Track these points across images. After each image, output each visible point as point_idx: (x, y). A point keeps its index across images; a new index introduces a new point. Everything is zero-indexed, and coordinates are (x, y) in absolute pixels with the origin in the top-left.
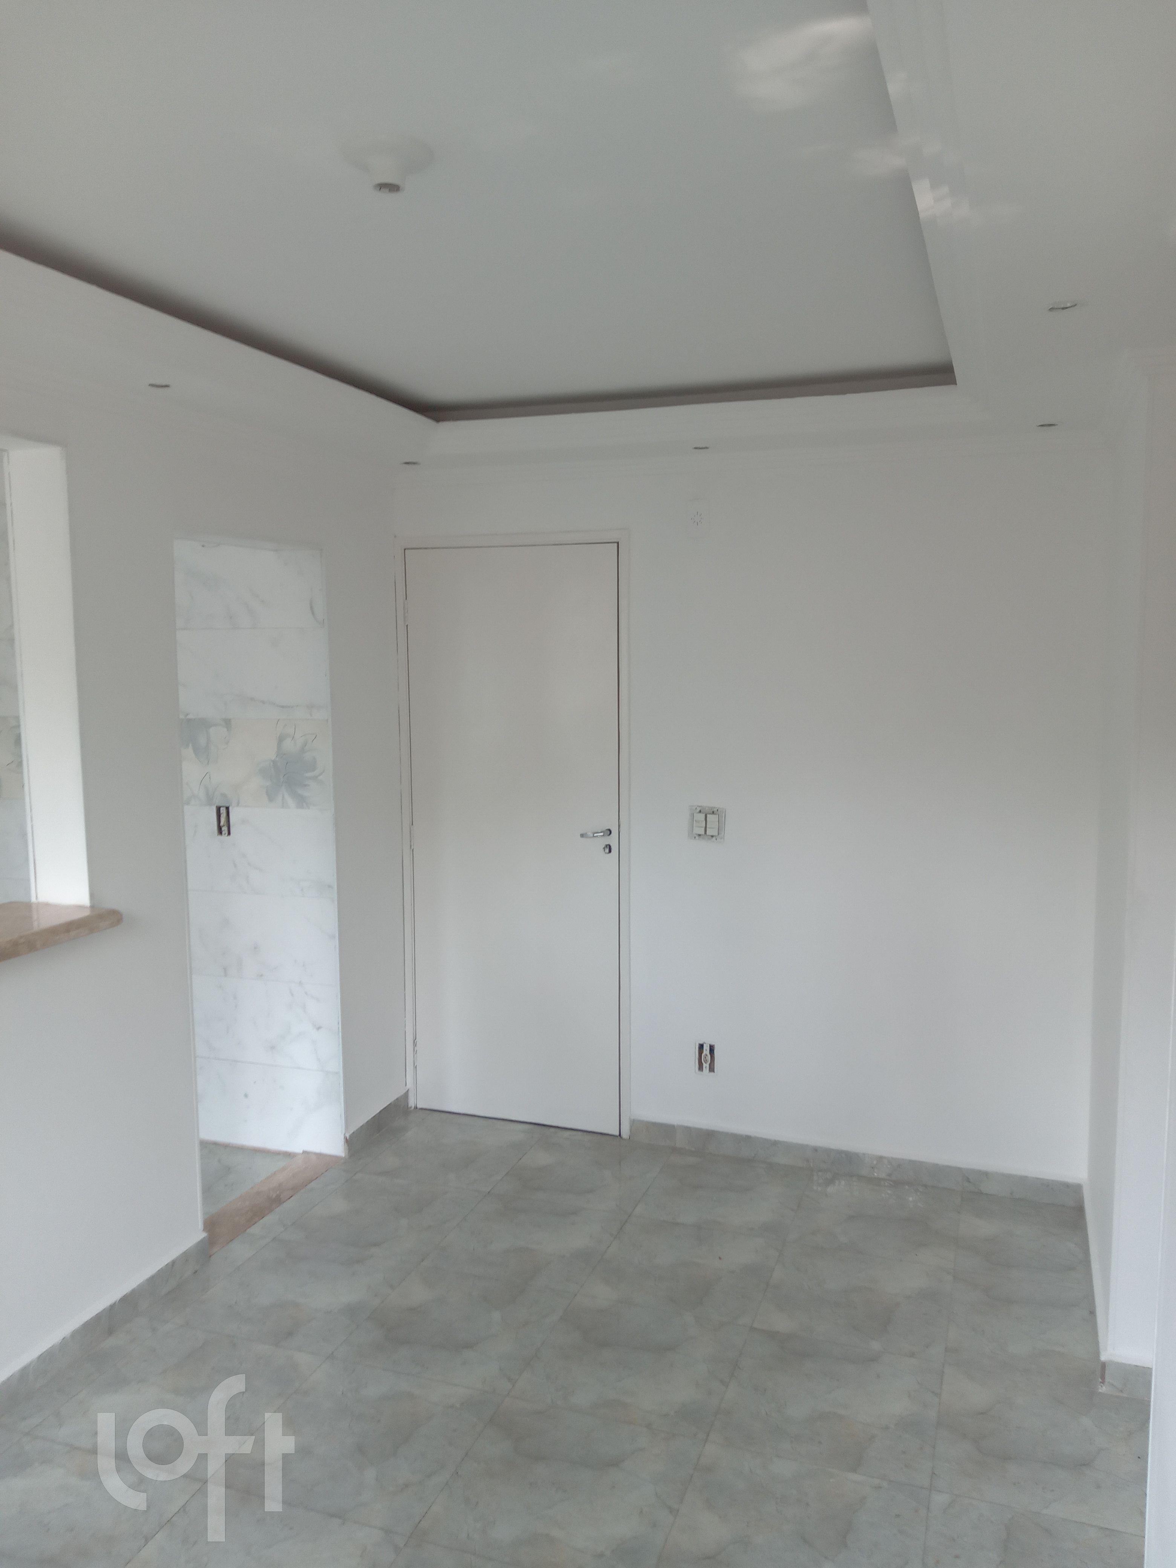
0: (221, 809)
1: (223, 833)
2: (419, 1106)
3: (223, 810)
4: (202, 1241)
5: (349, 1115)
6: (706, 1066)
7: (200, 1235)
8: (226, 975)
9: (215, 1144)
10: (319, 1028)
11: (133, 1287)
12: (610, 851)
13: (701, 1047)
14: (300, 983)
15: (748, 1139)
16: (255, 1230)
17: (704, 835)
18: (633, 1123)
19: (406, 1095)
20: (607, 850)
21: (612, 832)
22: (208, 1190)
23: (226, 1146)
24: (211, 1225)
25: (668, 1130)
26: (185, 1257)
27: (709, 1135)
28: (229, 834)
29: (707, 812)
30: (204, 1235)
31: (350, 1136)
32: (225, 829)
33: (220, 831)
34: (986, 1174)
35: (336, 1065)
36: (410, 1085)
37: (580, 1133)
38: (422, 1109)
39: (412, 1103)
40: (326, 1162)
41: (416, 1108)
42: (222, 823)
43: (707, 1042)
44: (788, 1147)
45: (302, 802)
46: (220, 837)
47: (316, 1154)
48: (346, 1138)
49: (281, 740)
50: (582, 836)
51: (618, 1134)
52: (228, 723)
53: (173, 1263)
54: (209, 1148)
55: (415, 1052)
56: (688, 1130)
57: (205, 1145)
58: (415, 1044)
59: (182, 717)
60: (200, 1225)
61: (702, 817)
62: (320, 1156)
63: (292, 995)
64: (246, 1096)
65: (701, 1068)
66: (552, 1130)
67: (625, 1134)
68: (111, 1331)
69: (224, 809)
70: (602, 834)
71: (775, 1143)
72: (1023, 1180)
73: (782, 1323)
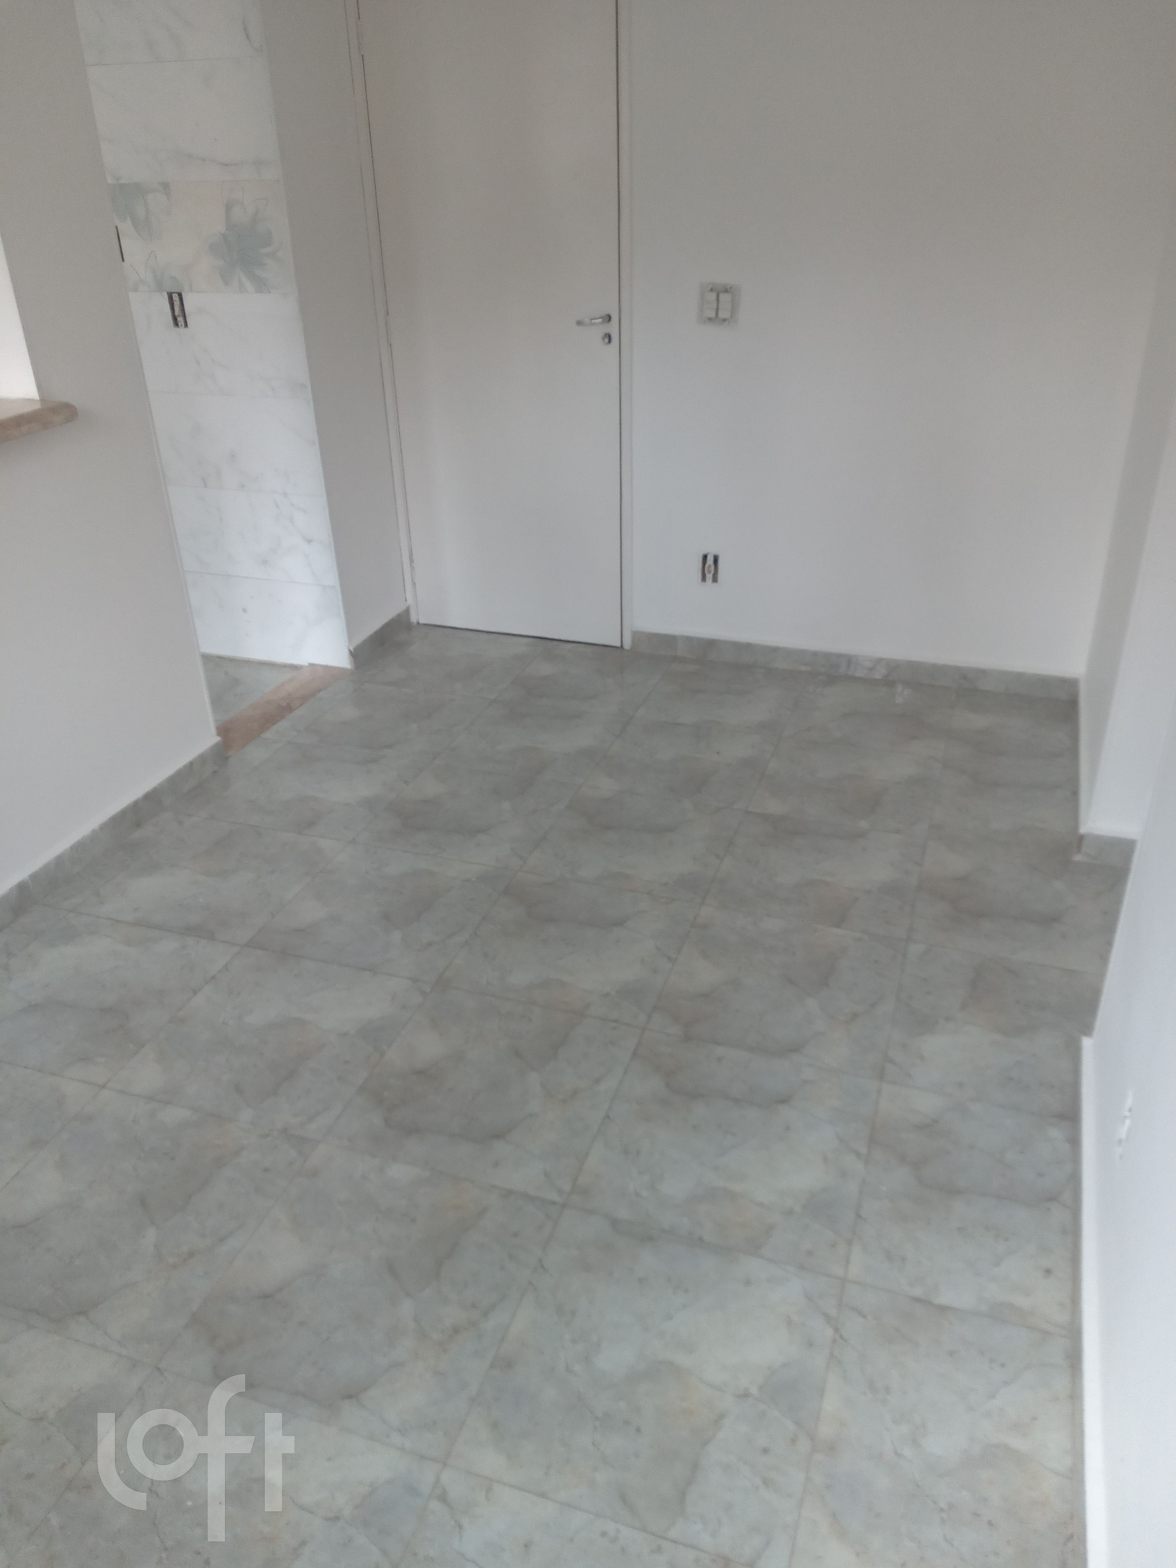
0: (173, 295)
1: (179, 324)
2: (421, 622)
3: (176, 297)
4: (217, 745)
5: (351, 627)
6: (709, 577)
7: (211, 739)
8: (205, 485)
9: (220, 658)
10: (309, 541)
11: (154, 786)
12: (610, 341)
13: (705, 557)
14: (285, 494)
15: (747, 647)
16: (269, 734)
17: (716, 320)
18: (636, 635)
19: (407, 611)
20: (607, 340)
21: (612, 319)
22: (216, 701)
23: (232, 660)
24: (224, 730)
25: (670, 640)
26: (202, 759)
27: (711, 644)
28: (186, 325)
29: (721, 290)
30: (218, 739)
31: (355, 649)
32: (180, 319)
33: (176, 324)
34: (983, 673)
35: (332, 579)
36: (410, 601)
37: (582, 645)
38: (426, 625)
39: (414, 619)
40: (332, 674)
41: (418, 623)
42: (177, 313)
43: (712, 551)
44: (788, 653)
45: (262, 286)
46: (177, 329)
47: (321, 666)
48: (351, 651)
49: (229, 207)
50: (579, 323)
51: (619, 645)
52: (166, 187)
53: (191, 764)
54: (213, 662)
55: (412, 568)
56: (689, 639)
57: (207, 659)
58: (412, 561)
59: (110, 180)
60: (213, 731)
61: (713, 296)
62: (326, 668)
63: (278, 506)
64: (245, 610)
65: (704, 578)
66: (555, 643)
67: (627, 645)
68: (138, 825)
69: (177, 295)
70: (600, 320)
71: (775, 650)
72: (1020, 677)
73: (775, 807)
